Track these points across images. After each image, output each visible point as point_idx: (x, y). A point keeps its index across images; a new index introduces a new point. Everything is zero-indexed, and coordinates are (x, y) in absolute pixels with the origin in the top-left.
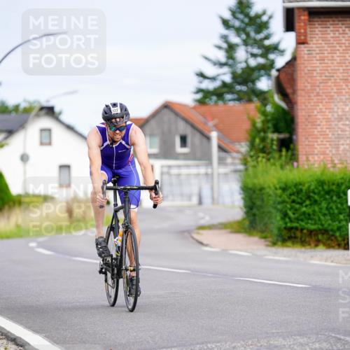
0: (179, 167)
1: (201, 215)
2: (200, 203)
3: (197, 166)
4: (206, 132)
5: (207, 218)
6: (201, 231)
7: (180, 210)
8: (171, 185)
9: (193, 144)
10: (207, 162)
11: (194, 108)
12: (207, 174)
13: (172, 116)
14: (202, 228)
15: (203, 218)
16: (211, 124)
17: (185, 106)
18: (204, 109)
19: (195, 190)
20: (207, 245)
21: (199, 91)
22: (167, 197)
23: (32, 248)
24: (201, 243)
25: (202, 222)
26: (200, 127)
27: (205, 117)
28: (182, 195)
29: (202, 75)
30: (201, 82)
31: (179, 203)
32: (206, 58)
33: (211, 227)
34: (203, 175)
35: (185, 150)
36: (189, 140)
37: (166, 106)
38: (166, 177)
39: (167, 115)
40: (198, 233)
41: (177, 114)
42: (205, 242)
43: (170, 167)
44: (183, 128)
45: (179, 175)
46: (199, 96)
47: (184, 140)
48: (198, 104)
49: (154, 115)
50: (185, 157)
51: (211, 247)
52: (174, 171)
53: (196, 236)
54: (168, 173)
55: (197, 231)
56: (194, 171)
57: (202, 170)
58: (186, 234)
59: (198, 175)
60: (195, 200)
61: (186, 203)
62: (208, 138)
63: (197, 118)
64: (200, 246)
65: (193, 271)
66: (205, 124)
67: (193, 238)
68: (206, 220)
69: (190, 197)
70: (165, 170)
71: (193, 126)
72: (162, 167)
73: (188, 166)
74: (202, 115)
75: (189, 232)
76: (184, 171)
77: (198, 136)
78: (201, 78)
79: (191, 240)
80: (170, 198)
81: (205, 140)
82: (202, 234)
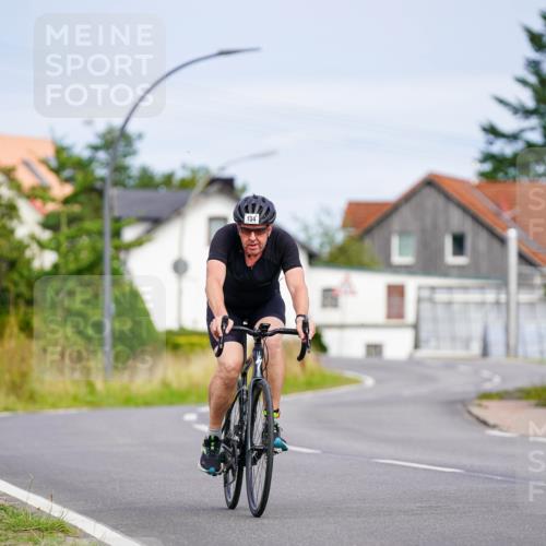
0: (450, 289)
1: (486, 374)
2: (485, 352)
3: (482, 288)
4: (499, 230)
5: (497, 380)
6: (485, 403)
7: (450, 364)
8: (435, 320)
9: (475, 250)
10: (499, 282)
11: (478, 187)
12: (497, 303)
13: (441, 201)
14: (487, 396)
15: (490, 380)
16: (507, 215)
17: (462, 182)
18: (495, 189)
19: (477, 331)
20: (494, 427)
21: (488, 157)
22: (427, 341)
23: (189, 424)
24: (485, 423)
25: (488, 387)
26: (488, 221)
27: (498, 205)
28: (453, 339)
29: (492, 131)
30: (491, 143)
31: (447, 352)
32: (501, 101)
33: (502, 396)
34: (491, 304)
35: (461, 260)
36: (468, 243)
37: (431, 183)
38: (426, 306)
39: (431, 199)
40: (480, 405)
41: (448, 197)
42: (491, 421)
43: (433, 289)
44: (458, 221)
45: (449, 304)
46: (487, 167)
47: (459, 243)
48: (484, 180)
49: (409, 197)
50: (461, 272)
51: (501, 430)
52: (441, 296)
53: (476, 411)
54: (431, 300)
55: (477, 402)
56: (475, 296)
57: (490, 296)
58: (459, 407)
59: (482, 304)
60: (476, 348)
61: (460, 353)
62: (503, 241)
63: (483, 204)
64: (482, 427)
65: (468, 471)
66: (498, 215)
67: (470, 413)
68: (495, 384)
69: (467, 343)
70: (426, 294)
71: (476, 219)
72: (420, 288)
73: (465, 289)
74: (493, 201)
75: (464, 402)
76: (459, 297)
77: (484, 236)
78: (491, 137)
79: (467, 415)
80: (433, 343)
81: (496, 244)
82: (486, 407)
